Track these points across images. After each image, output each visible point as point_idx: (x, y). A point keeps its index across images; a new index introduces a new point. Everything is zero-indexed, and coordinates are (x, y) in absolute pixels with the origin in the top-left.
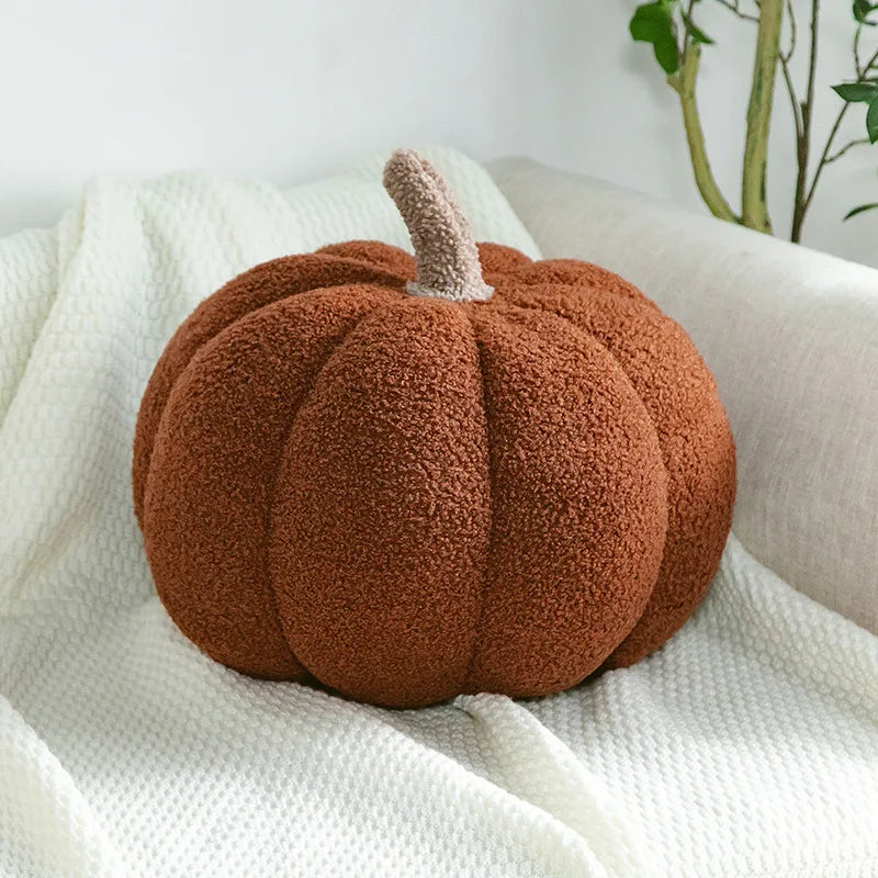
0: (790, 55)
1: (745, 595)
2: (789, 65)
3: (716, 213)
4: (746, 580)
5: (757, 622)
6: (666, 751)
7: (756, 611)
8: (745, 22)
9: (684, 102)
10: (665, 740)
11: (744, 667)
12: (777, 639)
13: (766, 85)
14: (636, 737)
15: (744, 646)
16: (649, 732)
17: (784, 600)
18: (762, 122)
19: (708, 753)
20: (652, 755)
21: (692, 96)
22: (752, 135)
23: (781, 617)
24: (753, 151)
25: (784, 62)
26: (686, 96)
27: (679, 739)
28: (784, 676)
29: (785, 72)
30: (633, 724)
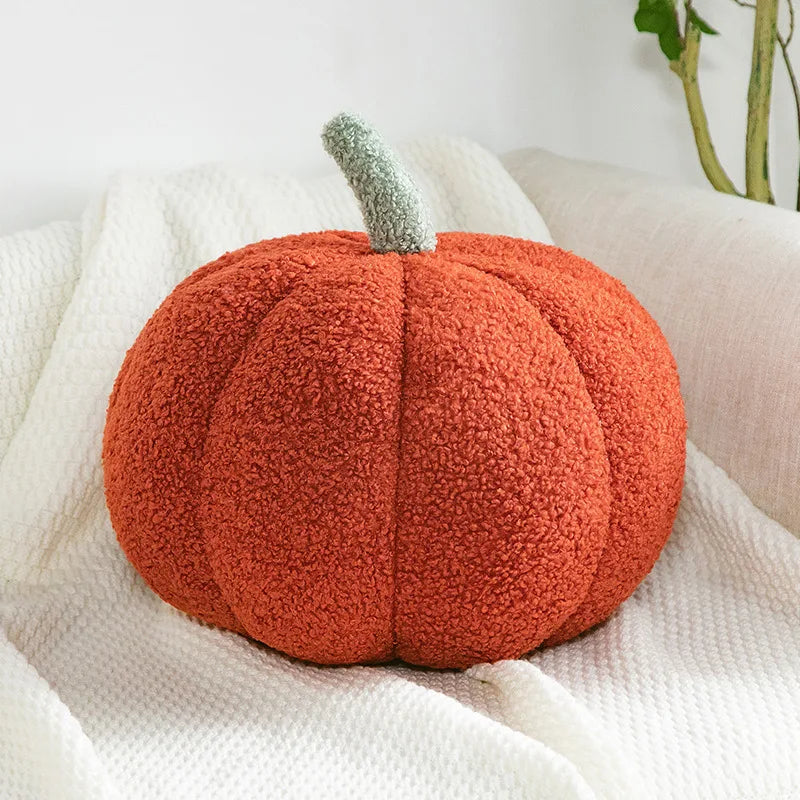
0: (789, 40)
1: (748, 544)
2: (788, 50)
3: (717, 188)
4: (750, 530)
5: (758, 568)
6: (663, 688)
7: (758, 558)
8: (746, 10)
9: (686, 86)
10: (662, 678)
11: (745, 611)
12: (777, 583)
13: (764, 65)
14: (634, 677)
15: (745, 592)
16: (647, 671)
17: (784, 546)
18: (762, 102)
19: (703, 688)
20: (649, 691)
21: (694, 80)
22: (753, 116)
23: (781, 561)
24: (754, 131)
25: (784, 47)
26: (689, 80)
27: (675, 676)
28: (782, 617)
29: (785, 56)
30: (631, 666)
